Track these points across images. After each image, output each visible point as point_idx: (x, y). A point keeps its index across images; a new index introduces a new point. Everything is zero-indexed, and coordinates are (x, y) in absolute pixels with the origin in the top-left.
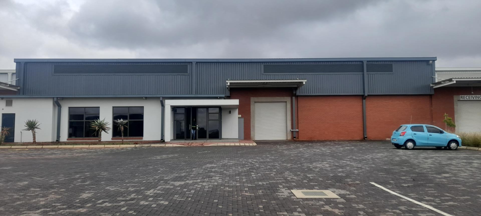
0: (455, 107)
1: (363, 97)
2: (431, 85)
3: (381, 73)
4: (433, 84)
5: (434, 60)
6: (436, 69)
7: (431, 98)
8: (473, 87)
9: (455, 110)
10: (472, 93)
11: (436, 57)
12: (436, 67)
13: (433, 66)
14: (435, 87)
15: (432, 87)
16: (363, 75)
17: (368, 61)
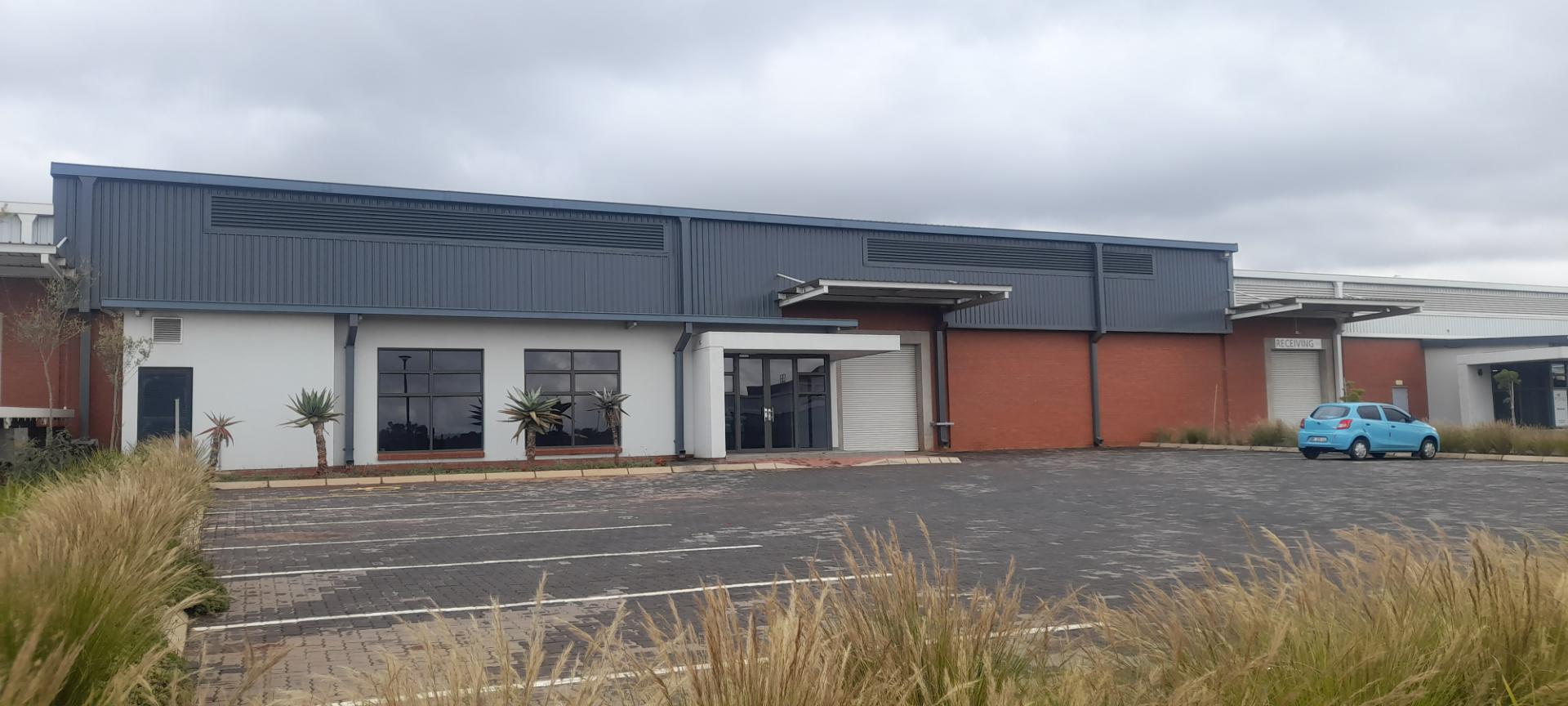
0: (1267, 365)
1: (1091, 336)
2: (1227, 311)
3: (1130, 276)
4: (1230, 308)
5: (1233, 248)
6: (1236, 274)
7: (1223, 342)
8: (1298, 319)
9: (1267, 373)
10: (1297, 332)
11: (1236, 244)
12: (1234, 268)
13: (1227, 263)
14: (1234, 317)
15: (1230, 315)
16: (1095, 279)
17: (1105, 244)
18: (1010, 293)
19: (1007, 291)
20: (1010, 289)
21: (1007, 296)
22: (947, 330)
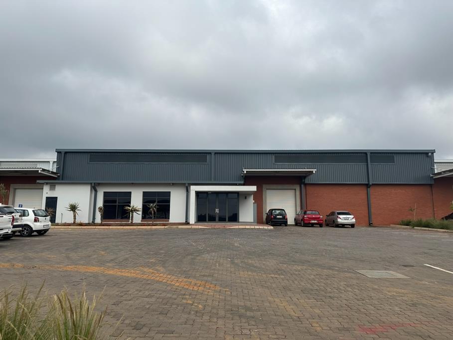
1: (367, 186)
2: (431, 175)
3: (383, 164)
5: (433, 152)
6: (435, 161)
7: (432, 187)
11: (435, 150)
12: (435, 159)
13: (432, 158)
14: (434, 178)
15: (432, 177)
16: (367, 165)
17: (371, 153)
18: (315, 171)
19: (314, 171)
20: (316, 170)
21: (314, 172)
22: (306, 185)
